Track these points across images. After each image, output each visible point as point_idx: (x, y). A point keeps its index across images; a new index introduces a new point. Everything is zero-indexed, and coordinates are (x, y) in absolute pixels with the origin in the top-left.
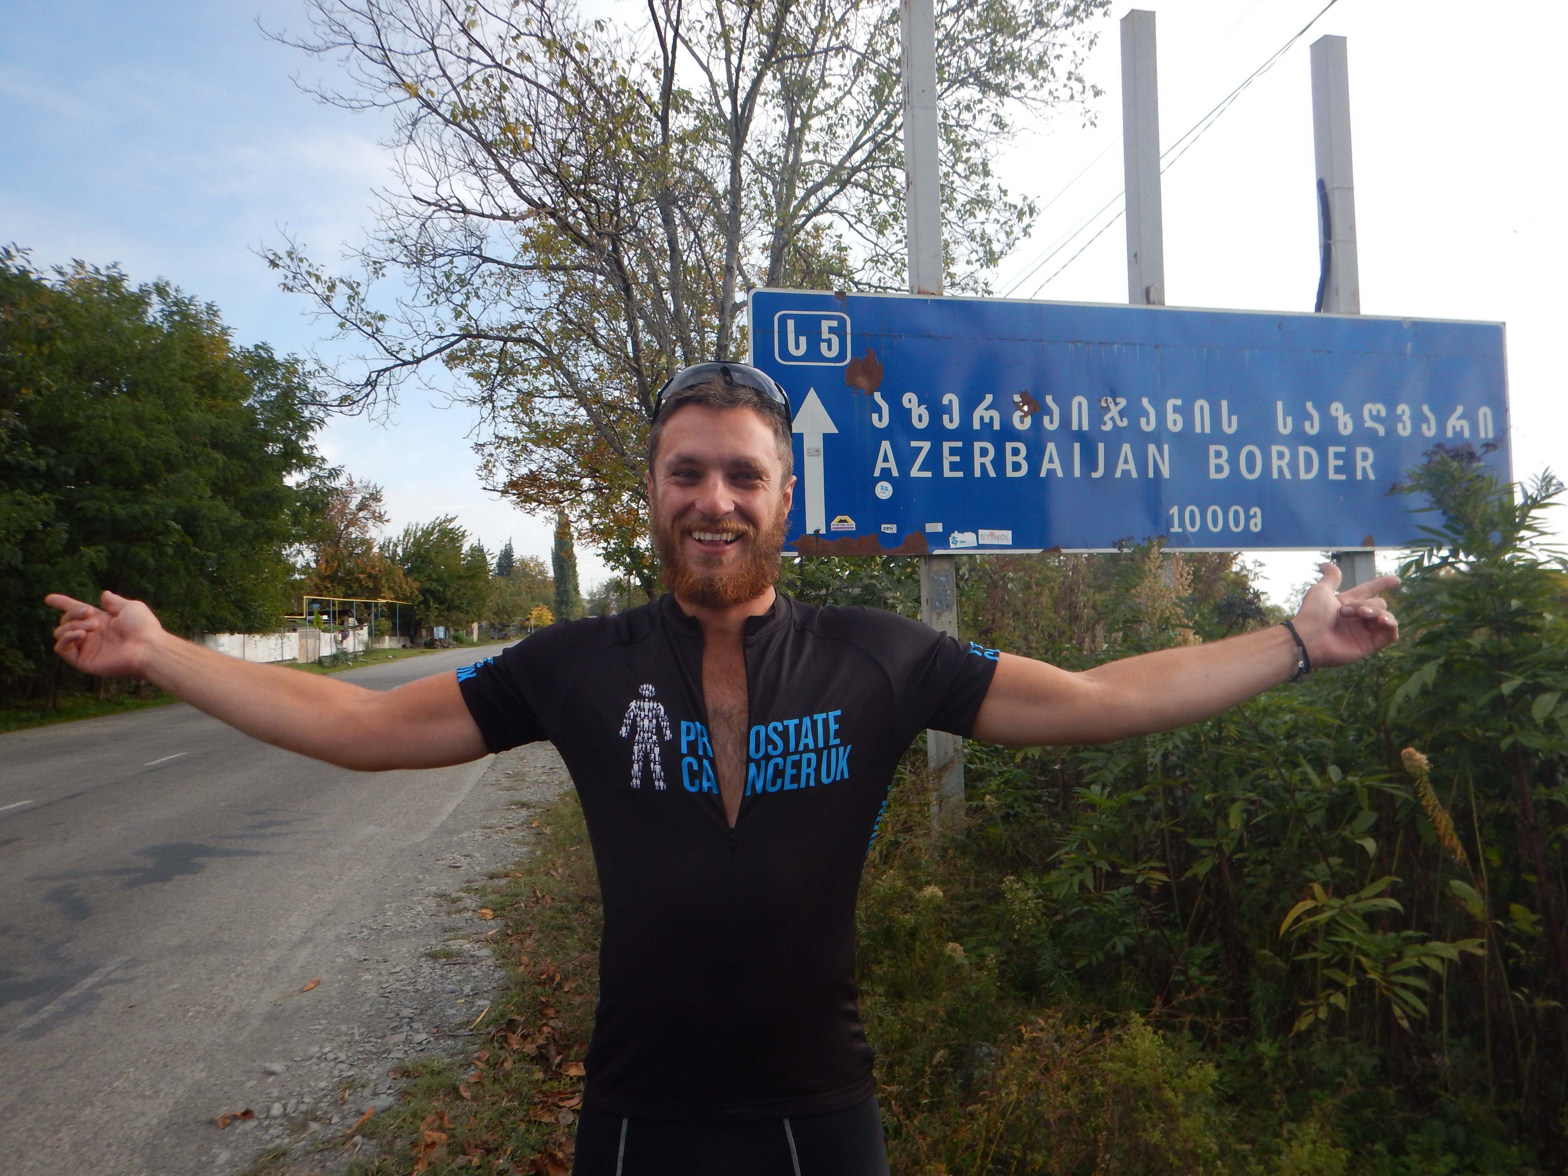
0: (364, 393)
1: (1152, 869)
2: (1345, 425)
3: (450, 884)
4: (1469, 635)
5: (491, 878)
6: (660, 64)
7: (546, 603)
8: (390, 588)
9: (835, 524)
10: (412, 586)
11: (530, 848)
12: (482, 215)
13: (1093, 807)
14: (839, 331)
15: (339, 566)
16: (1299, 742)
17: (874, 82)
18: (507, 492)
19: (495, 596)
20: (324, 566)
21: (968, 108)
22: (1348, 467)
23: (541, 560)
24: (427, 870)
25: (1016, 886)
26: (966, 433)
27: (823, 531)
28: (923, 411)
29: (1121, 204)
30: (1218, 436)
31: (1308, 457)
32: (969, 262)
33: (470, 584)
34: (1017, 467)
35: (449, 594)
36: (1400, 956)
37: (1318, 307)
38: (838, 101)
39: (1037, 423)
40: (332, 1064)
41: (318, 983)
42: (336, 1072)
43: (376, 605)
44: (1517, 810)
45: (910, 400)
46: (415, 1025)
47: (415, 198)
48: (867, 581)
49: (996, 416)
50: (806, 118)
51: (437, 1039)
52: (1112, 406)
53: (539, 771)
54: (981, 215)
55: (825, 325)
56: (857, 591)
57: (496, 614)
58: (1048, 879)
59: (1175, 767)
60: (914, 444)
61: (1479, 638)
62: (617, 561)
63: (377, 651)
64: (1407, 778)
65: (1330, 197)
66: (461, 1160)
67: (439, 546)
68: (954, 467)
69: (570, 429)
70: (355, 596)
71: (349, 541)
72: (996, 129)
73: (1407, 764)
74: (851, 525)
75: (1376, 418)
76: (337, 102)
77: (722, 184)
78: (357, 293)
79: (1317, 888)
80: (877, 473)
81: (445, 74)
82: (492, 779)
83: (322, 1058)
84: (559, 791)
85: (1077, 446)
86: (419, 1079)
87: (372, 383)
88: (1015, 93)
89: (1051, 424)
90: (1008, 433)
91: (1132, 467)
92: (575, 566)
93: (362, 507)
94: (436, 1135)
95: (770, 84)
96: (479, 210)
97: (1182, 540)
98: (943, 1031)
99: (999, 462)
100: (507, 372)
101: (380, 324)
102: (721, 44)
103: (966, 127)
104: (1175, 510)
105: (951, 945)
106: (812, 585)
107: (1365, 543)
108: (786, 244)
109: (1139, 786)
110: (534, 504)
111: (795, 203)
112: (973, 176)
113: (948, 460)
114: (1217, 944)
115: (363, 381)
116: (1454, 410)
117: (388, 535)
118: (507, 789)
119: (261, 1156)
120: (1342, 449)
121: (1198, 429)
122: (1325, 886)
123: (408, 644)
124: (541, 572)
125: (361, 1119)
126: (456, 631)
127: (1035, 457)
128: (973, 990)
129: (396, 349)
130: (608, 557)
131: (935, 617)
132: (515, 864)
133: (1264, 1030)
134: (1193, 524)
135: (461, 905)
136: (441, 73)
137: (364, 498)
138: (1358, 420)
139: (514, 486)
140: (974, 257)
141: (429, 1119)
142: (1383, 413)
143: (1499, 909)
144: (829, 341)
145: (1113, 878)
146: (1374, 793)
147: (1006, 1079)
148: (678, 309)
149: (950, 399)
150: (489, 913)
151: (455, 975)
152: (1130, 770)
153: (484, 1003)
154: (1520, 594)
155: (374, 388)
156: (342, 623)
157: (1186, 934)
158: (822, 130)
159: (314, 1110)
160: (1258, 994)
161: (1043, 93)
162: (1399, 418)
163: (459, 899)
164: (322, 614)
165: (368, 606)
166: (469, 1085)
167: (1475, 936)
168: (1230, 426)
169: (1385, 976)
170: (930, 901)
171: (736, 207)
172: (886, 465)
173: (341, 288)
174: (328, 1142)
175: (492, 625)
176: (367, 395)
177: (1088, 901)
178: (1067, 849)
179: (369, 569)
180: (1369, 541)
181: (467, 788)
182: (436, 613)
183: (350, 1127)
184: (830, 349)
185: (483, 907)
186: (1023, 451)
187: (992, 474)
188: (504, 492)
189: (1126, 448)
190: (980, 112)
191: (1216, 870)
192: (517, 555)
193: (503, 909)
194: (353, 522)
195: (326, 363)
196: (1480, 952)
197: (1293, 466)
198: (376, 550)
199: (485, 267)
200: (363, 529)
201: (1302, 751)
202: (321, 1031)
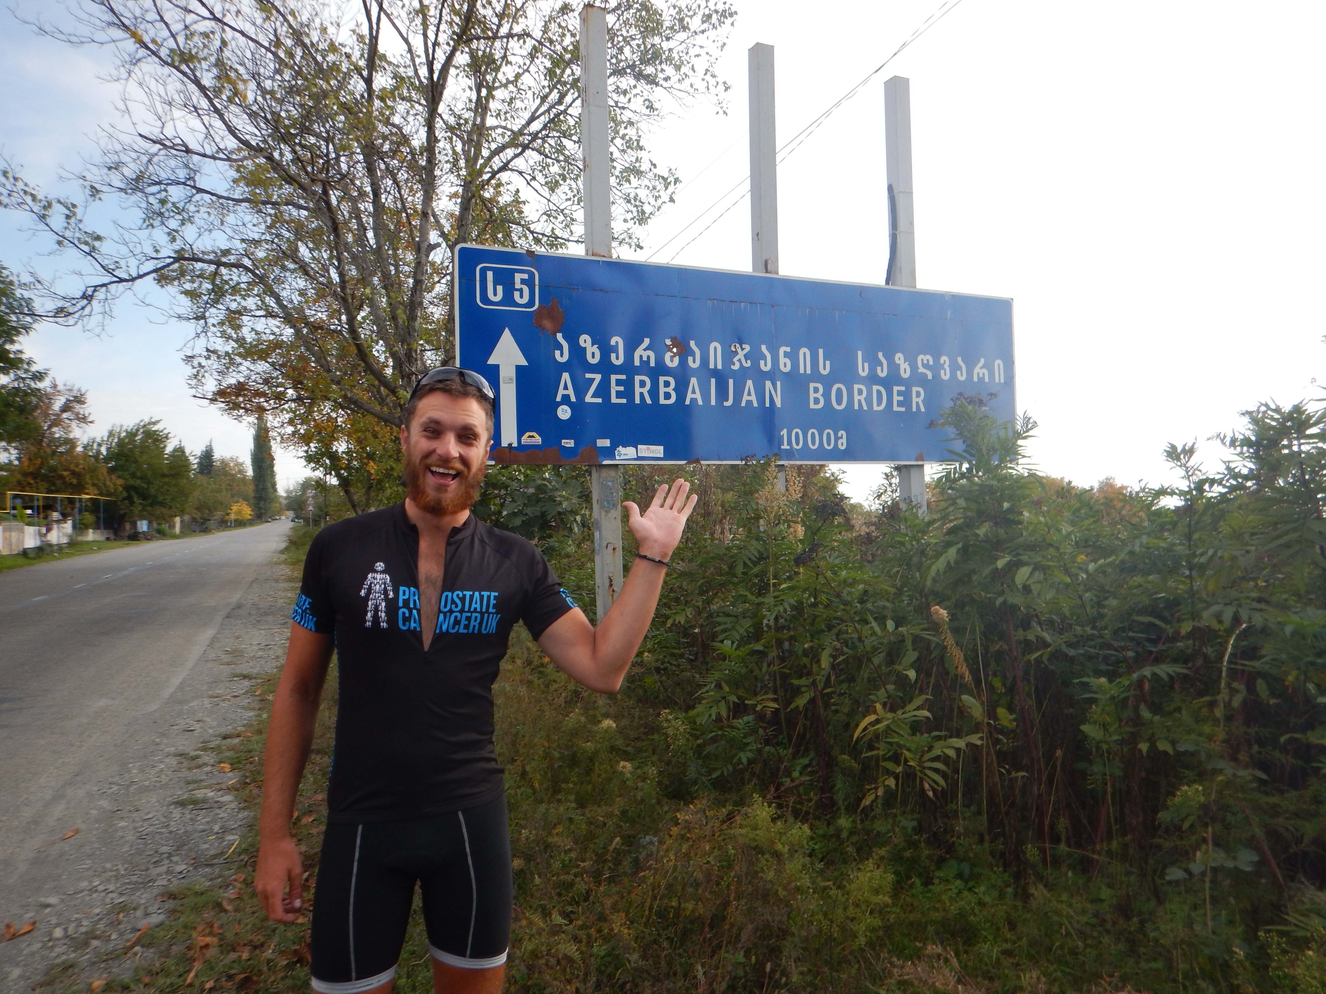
0: (79, 306)
1: (768, 699)
2: (905, 371)
3: (188, 745)
4: (978, 528)
5: (225, 738)
6: (365, 30)
7: (246, 499)
8: (94, 485)
9: (525, 439)
10: (116, 483)
11: (257, 713)
12: (204, 155)
13: (723, 657)
14: (529, 283)
15: (42, 463)
16: (869, 605)
17: (548, 64)
18: (216, 400)
19: (196, 493)
20: (26, 463)
21: (625, 93)
22: (906, 402)
23: (240, 460)
24: (163, 735)
25: (670, 717)
26: (628, 369)
27: (515, 445)
28: (595, 349)
29: (747, 185)
30: (816, 376)
31: (879, 393)
32: (625, 221)
33: (174, 482)
34: (668, 396)
35: (153, 491)
36: (931, 748)
37: (887, 282)
38: (518, 76)
39: (683, 363)
40: (103, 894)
41: (77, 832)
42: (108, 900)
43: (80, 500)
44: (1006, 647)
45: (585, 340)
46: (175, 859)
47: (140, 135)
48: (540, 482)
49: (652, 355)
50: (491, 89)
51: (195, 868)
52: (739, 350)
53: (255, 648)
54: (634, 181)
55: (518, 277)
56: (531, 490)
57: (197, 509)
58: (692, 713)
59: (783, 627)
60: (588, 376)
61: (983, 531)
62: (317, 462)
63: (82, 543)
64: (935, 627)
65: (897, 198)
66: (233, 956)
67: (144, 447)
68: (619, 395)
69: (277, 344)
70: (57, 491)
71: (53, 440)
72: (647, 112)
73: (935, 617)
74: (538, 439)
75: (926, 366)
76: (56, 35)
77: (419, 139)
78: (75, 214)
79: (878, 706)
80: (559, 399)
81: (162, 19)
82: (212, 655)
83: (93, 890)
84: (275, 664)
85: (713, 381)
86: (185, 900)
87: (87, 298)
88: (665, 84)
89: (694, 363)
90: (660, 369)
91: (753, 398)
92: (272, 466)
93: (66, 408)
94: (208, 940)
95: (462, 58)
96: (201, 150)
97: (790, 454)
98: (619, 826)
99: (654, 392)
100: (218, 293)
101: (97, 244)
102: (418, 21)
103: (624, 108)
104: (784, 432)
105: (622, 763)
106: (495, 486)
107: (917, 460)
108: (473, 196)
109: (758, 640)
110: (242, 411)
111: (481, 161)
112: (629, 151)
113: (614, 389)
114: (812, 754)
115: (79, 294)
116: (979, 361)
117: (92, 435)
118: (228, 664)
119: (52, 969)
120: (903, 388)
121: (802, 371)
122: (884, 705)
123: (112, 536)
124: (241, 472)
125: (138, 934)
126: (159, 524)
127: (682, 389)
128: (639, 795)
129: (112, 267)
130: (309, 459)
131: (603, 513)
132: (244, 726)
133: (843, 811)
134: (798, 444)
135: (200, 761)
136: (158, 18)
137: (68, 400)
138: (914, 367)
139: (221, 394)
140: (629, 216)
141: (200, 928)
142: (931, 363)
143: (991, 713)
144: (521, 290)
145: (739, 709)
146: (917, 640)
147: (667, 850)
148: (379, 247)
149: (616, 340)
150: (227, 767)
151: (203, 819)
152: (752, 630)
153: (233, 838)
154: (1010, 498)
155: (90, 302)
156: (46, 518)
157: (790, 751)
158: (503, 101)
159: (93, 931)
160: (839, 785)
161: (686, 85)
162: (942, 366)
163: (197, 757)
164: (26, 508)
165: (71, 501)
166: (231, 901)
167: (977, 732)
168: (825, 369)
169: (920, 762)
170: (606, 731)
171: (432, 161)
172: (566, 392)
173: (57, 207)
174: (111, 953)
175: (194, 520)
176: (83, 308)
177: (721, 728)
178: (707, 688)
179: (72, 467)
180: (920, 458)
181: (190, 664)
182: (140, 508)
183: (128, 941)
184: (521, 297)
185: (220, 762)
186: (673, 384)
187: (649, 401)
188: (213, 400)
189: (750, 383)
190: (635, 96)
191: (812, 701)
192: (218, 455)
193: (239, 762)
194: (57, 422)
195: (42, 276)
196: (979, 743)
197: (869, 400)
198: (79, 449)
199: (198, 197)
200: (67, 429)
201: (872, 613)
202: (88, 869)
